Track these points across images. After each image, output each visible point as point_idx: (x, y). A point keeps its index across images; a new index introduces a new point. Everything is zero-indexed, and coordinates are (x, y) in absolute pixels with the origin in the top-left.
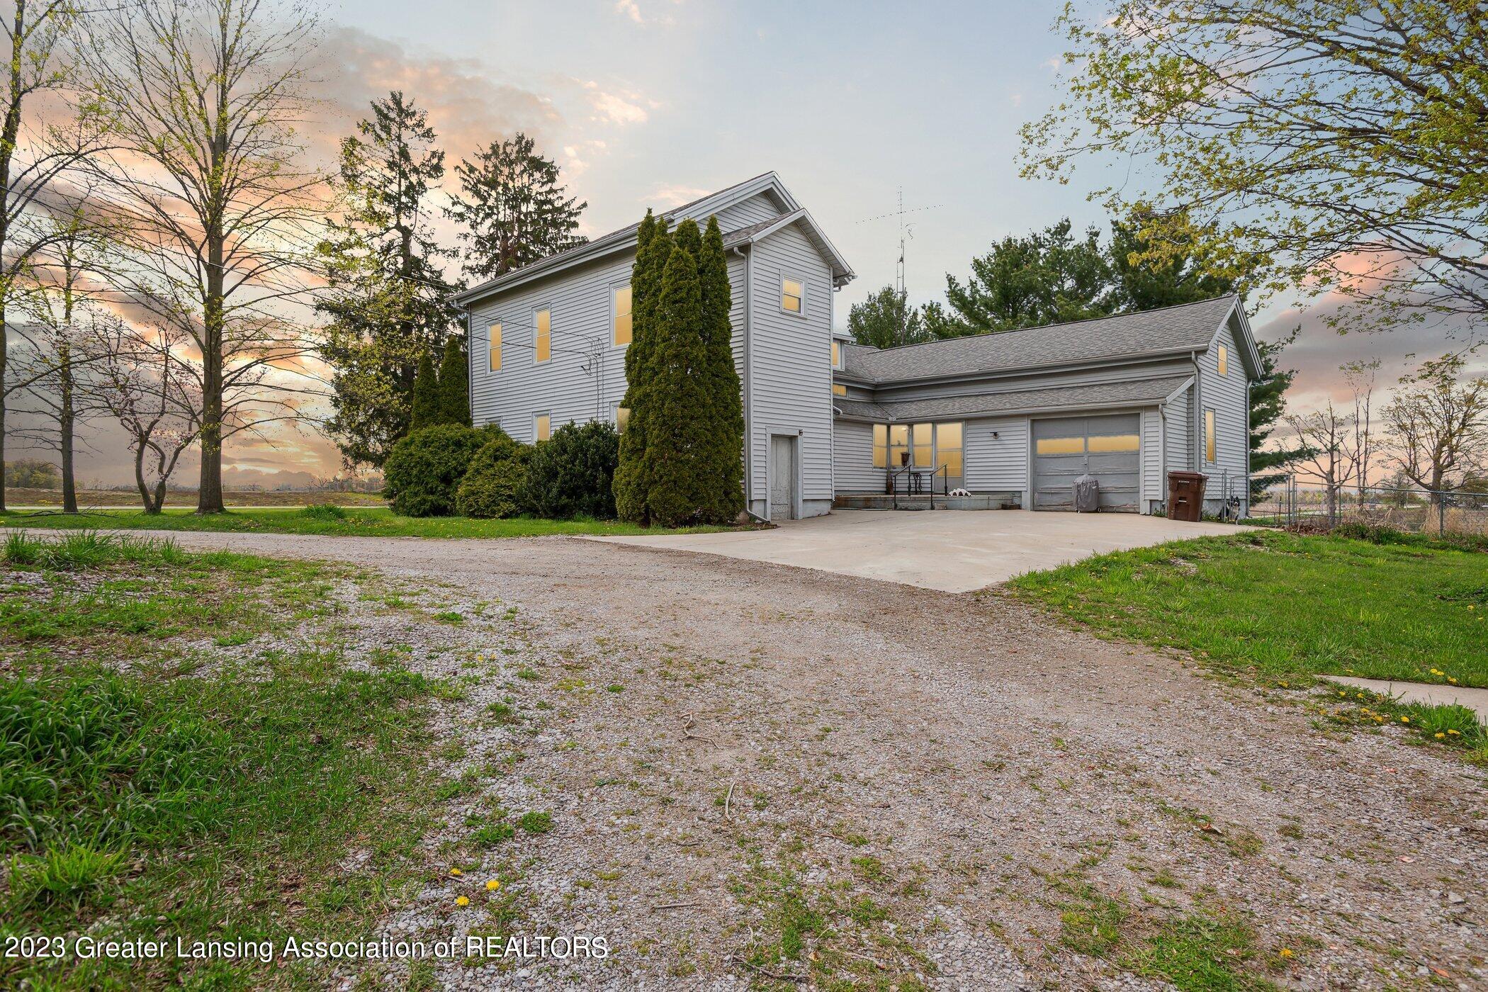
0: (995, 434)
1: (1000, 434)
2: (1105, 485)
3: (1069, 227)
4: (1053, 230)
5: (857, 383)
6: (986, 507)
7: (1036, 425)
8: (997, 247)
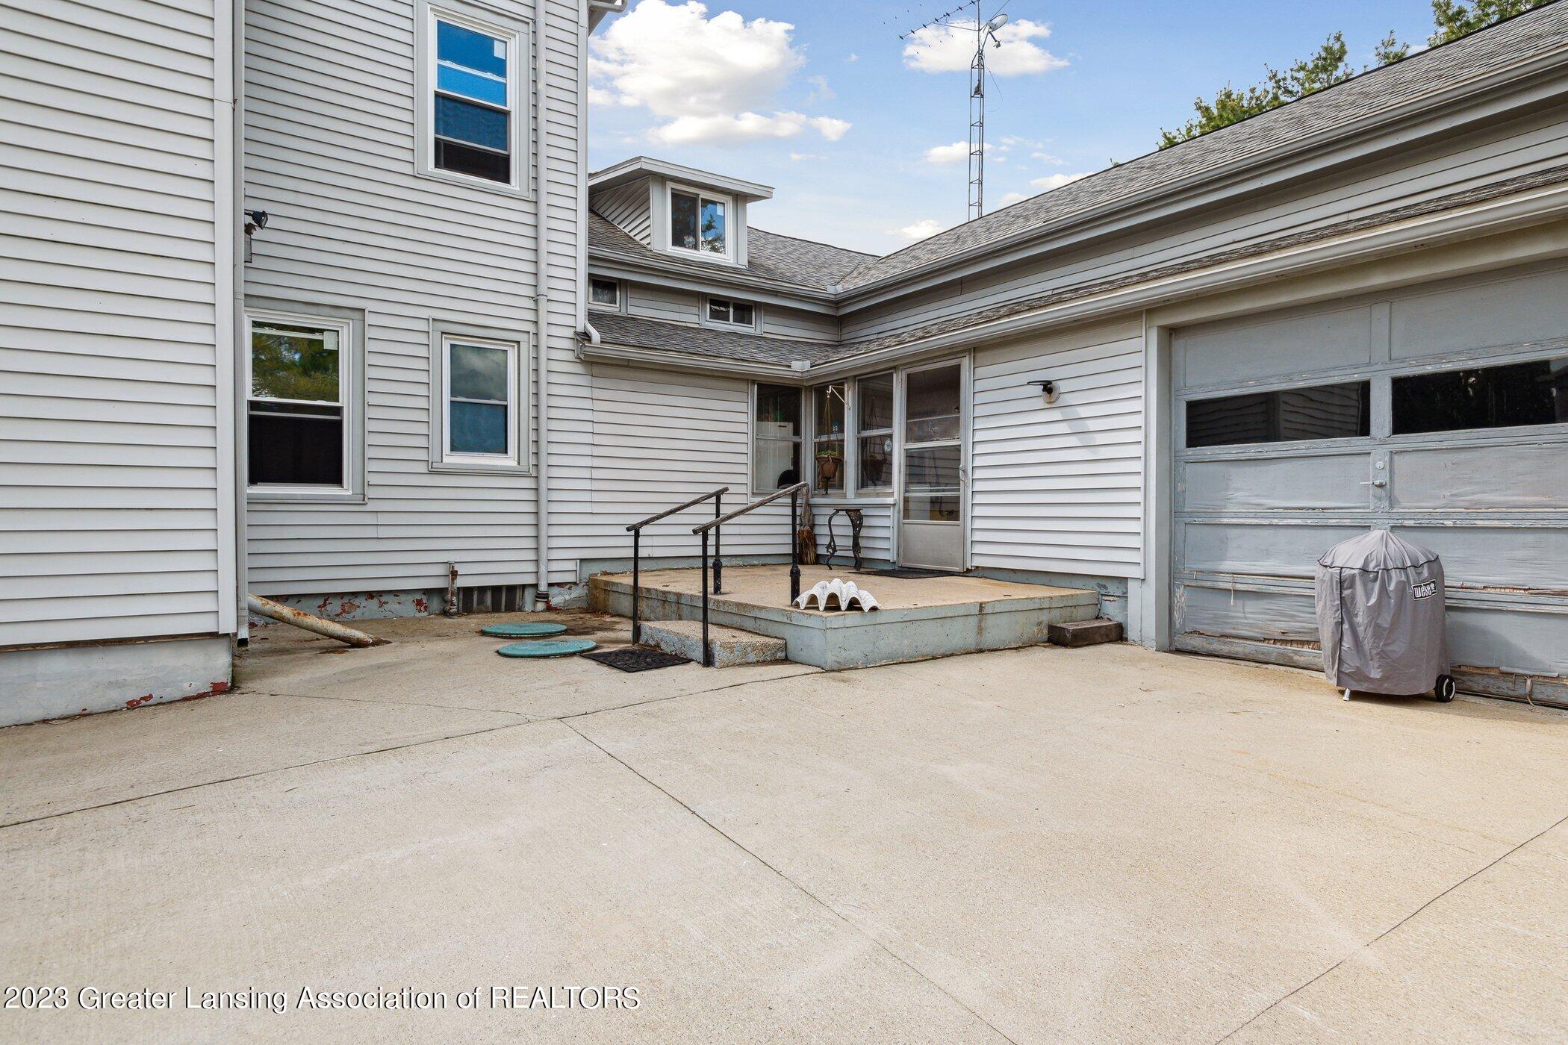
0: (1048, 387)
1: (1062, 386)
2: (1475, 576)
3: (1343, 52)
4: (1310, 66)
5: (775, 293)
6: (971, 641)
7: (1179, 344)
8: (1206, 111)
